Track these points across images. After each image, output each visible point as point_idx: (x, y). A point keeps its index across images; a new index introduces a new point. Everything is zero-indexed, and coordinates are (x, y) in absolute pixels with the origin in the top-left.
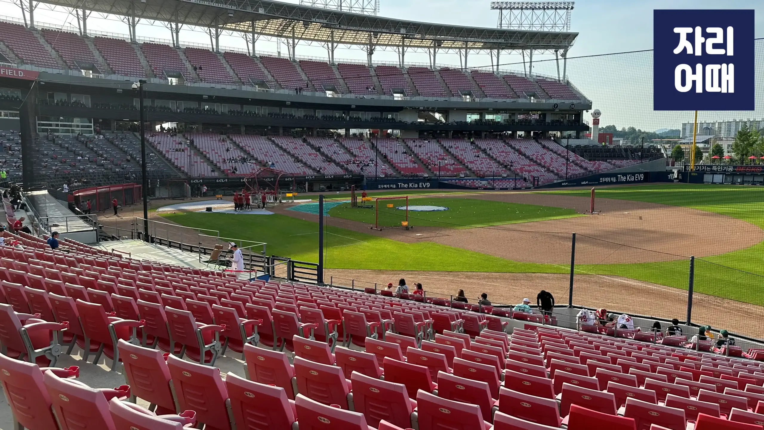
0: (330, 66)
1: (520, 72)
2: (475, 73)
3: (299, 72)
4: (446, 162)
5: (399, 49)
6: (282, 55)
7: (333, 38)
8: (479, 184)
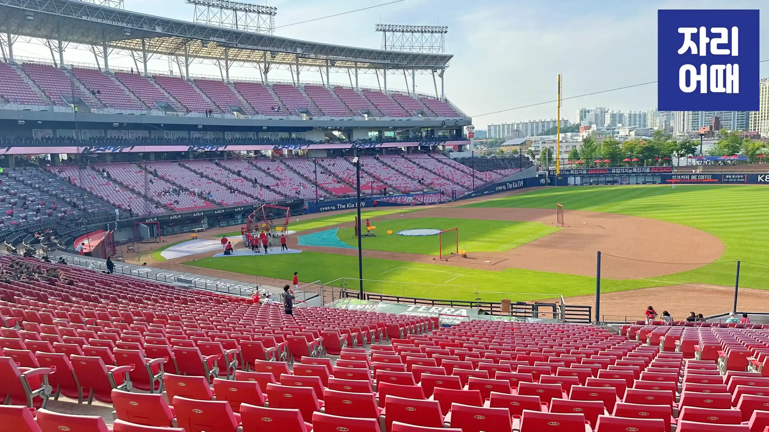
0: (226, 85)
1: (405, 91)
2: (366, 91)
3: (198, 92)
4: (366, 180)
5: (291, 67)
6: (174, 74)
7: (227, 55)
8: (408, 199)
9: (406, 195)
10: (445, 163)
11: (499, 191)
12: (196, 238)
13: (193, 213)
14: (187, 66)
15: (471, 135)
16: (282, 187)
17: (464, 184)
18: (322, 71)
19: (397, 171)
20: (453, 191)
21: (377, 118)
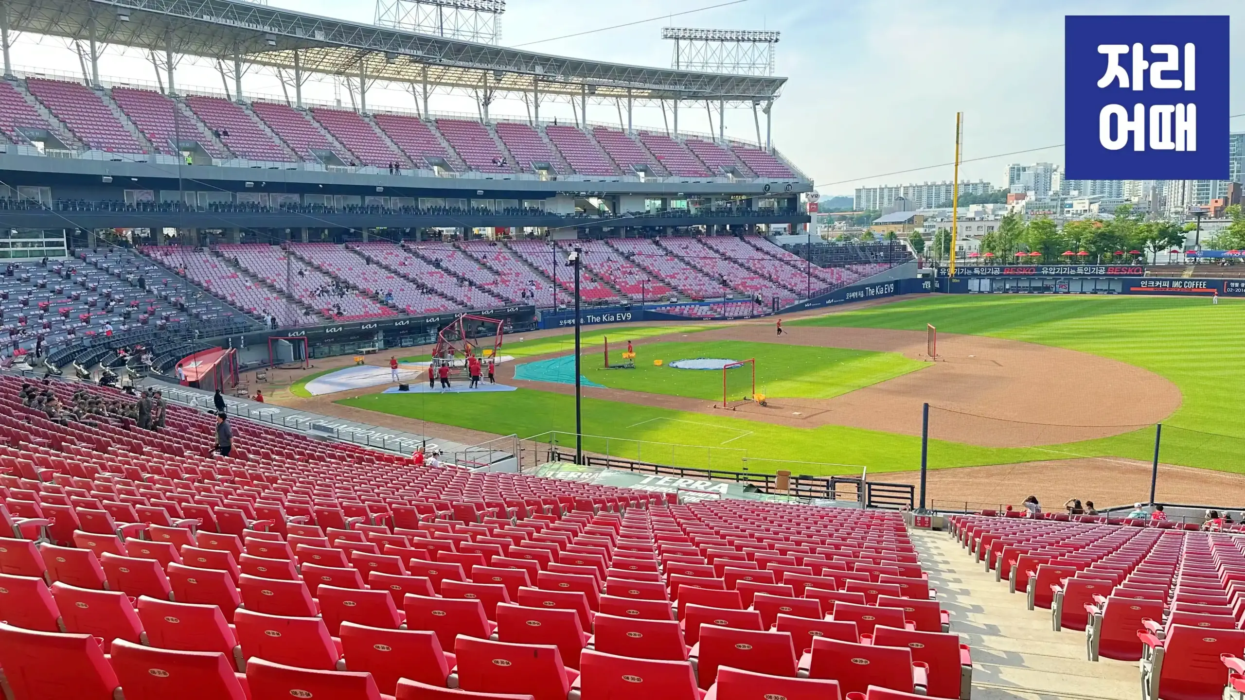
0: (424, 123)
1: (707, 135)
2: (644, 135)
3: (378, 135)
4: (637, 277)
5: (526, 96)
6: (343, 105)
7: (425, 76)
8: (700, 311)
9: (697, 304)
10: (767, 253)
11: (852, 300)
12: (363, 363)
13: (361, 324)
14: (363, 93)
15: (815, 207)
16: (504, 285)
17: (794, 288)
18: (575, 102)
19: (688, 263)
20: (774, 299)
21: (659, 178)
